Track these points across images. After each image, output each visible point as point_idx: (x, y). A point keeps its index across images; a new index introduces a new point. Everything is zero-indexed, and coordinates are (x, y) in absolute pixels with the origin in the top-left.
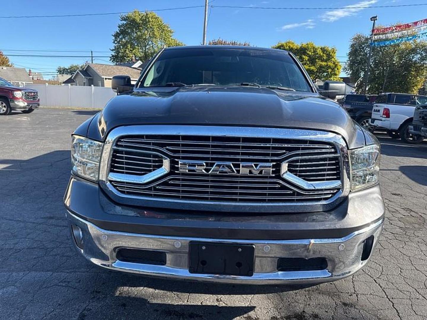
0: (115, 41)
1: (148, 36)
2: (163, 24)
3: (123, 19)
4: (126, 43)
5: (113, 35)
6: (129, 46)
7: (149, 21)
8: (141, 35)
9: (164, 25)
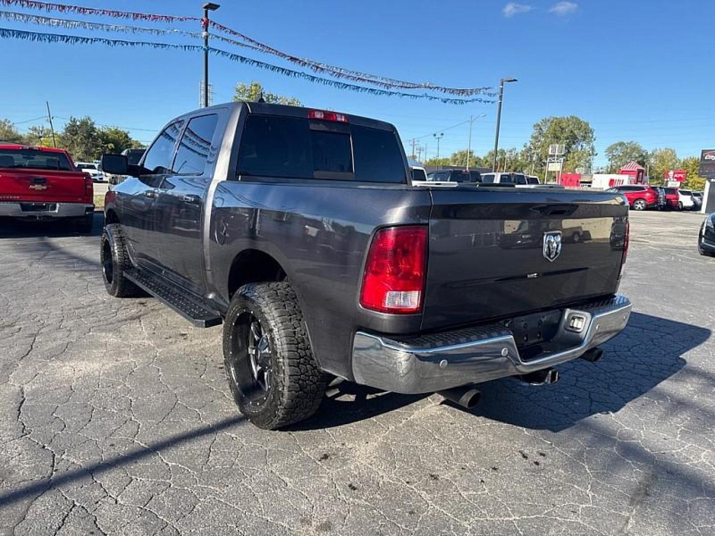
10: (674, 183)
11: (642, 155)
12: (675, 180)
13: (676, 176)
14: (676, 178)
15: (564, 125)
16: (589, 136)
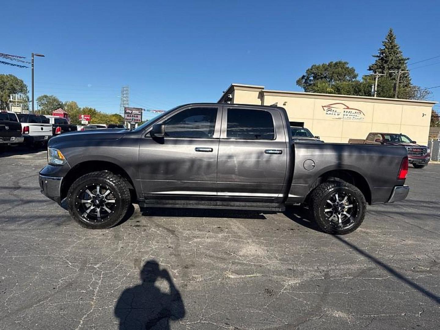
10: (85, 122)
11: (59, 104)
12: (85, 120)
13: (85, 118)
14: (85, 119)
15: (5, 80)
16: (24, 89)
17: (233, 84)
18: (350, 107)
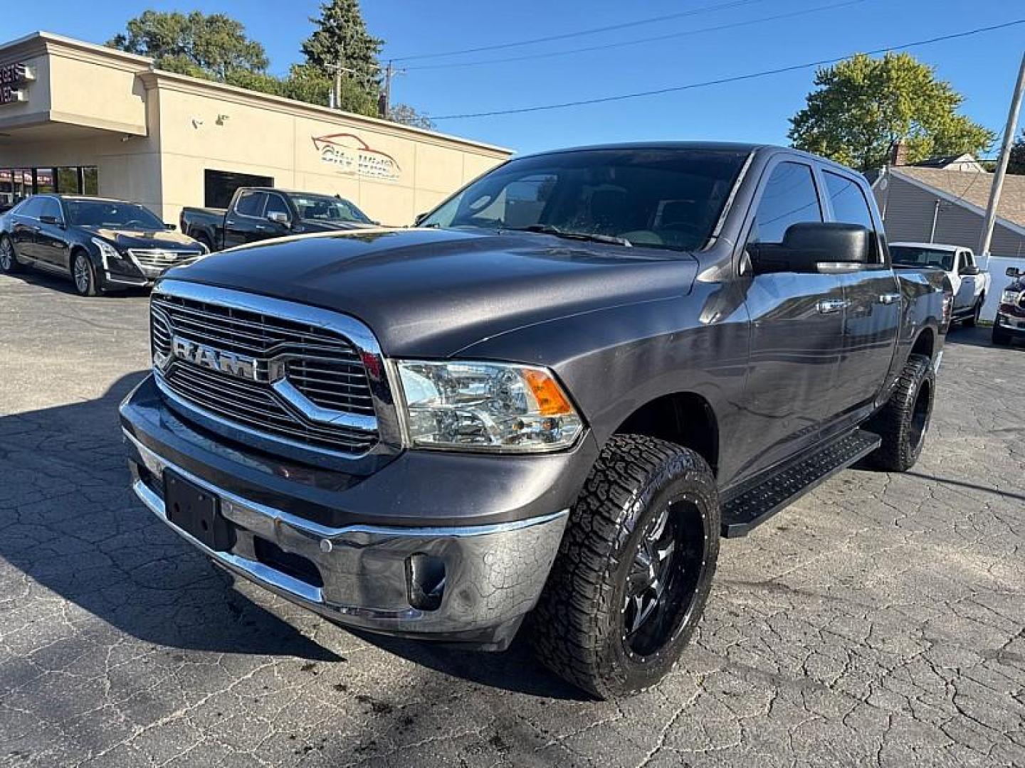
0: (793, 134)
1: (879, 117)
2: (930, 82)
3: (824, 79)
4: (818, 138)
5: (793, 118)
6: (825, 144)
7: (889, 79)
8: (860, 115)
9: (932, 83)
17: (43, 34)
18: (371, 147)
